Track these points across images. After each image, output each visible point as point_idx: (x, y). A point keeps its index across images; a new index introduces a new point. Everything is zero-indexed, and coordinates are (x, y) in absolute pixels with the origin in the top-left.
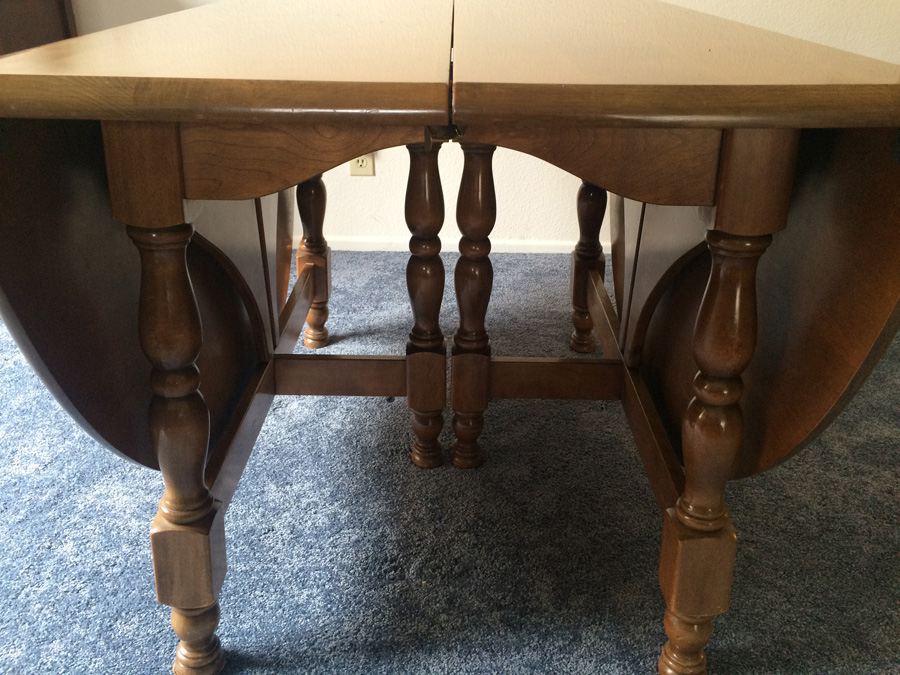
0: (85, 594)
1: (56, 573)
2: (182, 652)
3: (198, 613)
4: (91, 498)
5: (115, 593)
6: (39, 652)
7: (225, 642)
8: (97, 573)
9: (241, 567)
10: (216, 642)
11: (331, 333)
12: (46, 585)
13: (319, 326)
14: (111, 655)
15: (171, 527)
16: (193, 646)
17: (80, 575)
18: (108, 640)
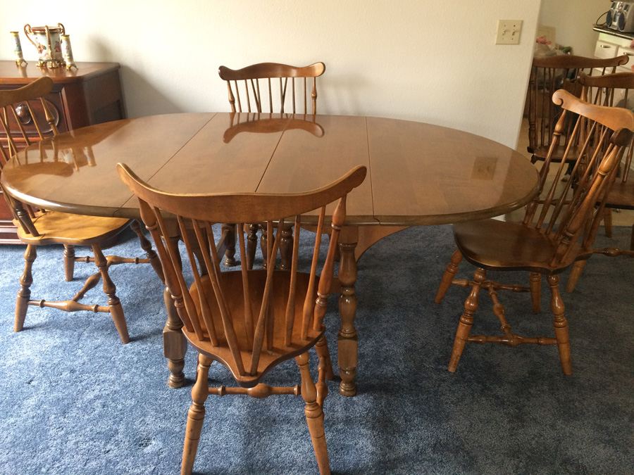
0: (135, 359)
1: (124, 352)
2: (171, 377)
3: (177, 362)
4: (135, 326)
5: (146, 359)
6: (120, 377)
7: (186, 376)
8: (140, 352)
9: (192, 352)
10: (183, 375)
11: (237, 260)
12: (121, 356)
13: (231, 256)
14: (146, 378)
15: (170, 330)
16: (175, 374)
17: (133, 353)
18: (145, 374)
